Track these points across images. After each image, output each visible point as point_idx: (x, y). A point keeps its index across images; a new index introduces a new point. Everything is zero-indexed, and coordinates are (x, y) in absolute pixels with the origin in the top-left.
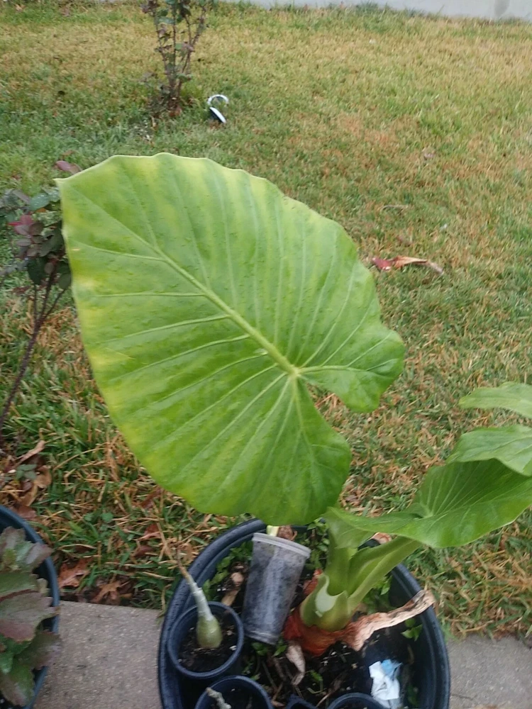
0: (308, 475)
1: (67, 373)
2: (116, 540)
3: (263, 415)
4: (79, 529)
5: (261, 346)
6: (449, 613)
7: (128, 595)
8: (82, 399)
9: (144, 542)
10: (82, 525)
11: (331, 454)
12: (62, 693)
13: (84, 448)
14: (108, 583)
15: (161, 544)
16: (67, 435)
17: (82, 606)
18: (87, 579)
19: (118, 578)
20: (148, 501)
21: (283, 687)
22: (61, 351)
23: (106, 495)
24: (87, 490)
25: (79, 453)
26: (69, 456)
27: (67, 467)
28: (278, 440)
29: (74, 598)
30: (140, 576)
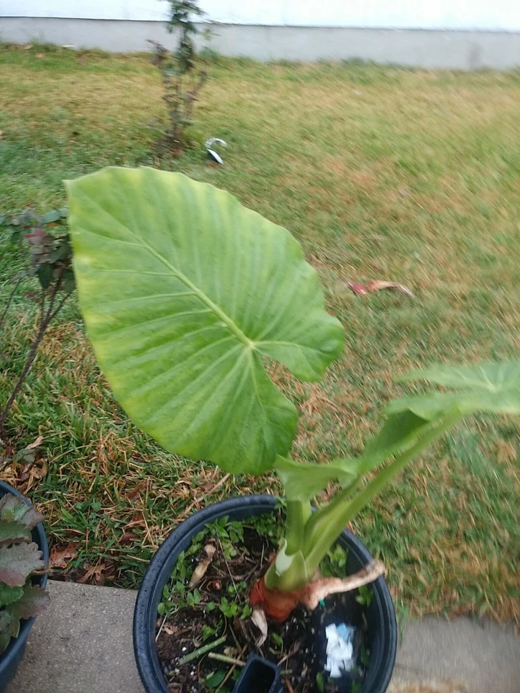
0: (261, 431)
1: (67, 379)
2: (103, 528)
3: (222, 377)
4: (70, 516)
5: (222, 320)
6: (408, 596)
7: (112, 577)
8: (79, 402)
9: (129, 530)
10: (73, 513)
11: (280, 415)
12: (45, 662)
13: (78, 444)
14: (94, 566)
15: (144, 531)
16: (64, 432)
17: (69, 584)
18: (75, 562)
19: (103, 561)
20: (135, 493)
21: (247, 648)
22: (62, 360)
23: (96, 487)
24: (79, 481)
25: (73, 447)
26: (64, 451)
27: (62, 461)
28: (236, 399)
29: (62, 578)
30: (124, 559)
